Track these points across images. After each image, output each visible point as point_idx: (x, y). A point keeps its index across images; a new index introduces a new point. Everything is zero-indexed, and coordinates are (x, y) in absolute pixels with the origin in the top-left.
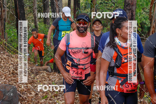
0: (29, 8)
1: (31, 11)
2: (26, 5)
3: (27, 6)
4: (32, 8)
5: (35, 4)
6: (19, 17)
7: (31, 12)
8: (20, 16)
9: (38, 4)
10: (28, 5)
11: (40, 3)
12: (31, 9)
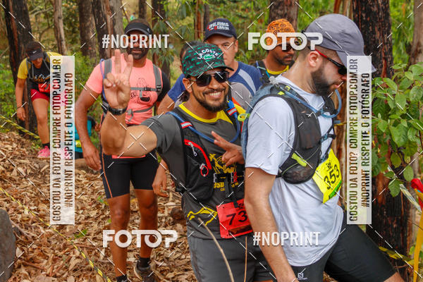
0: (45, 18)
1: (49, 24)
2: (36, 11)
3: (39, 14)
4: (51, 16)
5: (58, 8)
6: (17, 39)
7: (49, 27)
8: (18, 37)
9: (66, 7)
10: (41, 10)
11: (72, 4)
12: (50, 19)
